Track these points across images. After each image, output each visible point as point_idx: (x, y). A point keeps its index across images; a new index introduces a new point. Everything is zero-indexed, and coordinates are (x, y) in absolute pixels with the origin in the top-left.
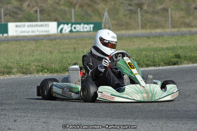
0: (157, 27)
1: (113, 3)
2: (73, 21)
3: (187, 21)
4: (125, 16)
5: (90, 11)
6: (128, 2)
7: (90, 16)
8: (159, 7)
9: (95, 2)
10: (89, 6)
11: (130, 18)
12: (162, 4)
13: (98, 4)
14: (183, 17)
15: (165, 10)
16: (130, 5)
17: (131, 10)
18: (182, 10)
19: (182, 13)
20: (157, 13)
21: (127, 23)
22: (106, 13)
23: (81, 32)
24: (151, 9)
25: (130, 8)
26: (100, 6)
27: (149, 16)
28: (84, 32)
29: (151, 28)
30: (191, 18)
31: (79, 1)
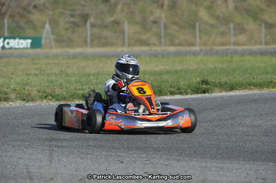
0: (105, 45)
1: (51, 13)
2: (6, 34)
3: (144, 37)
4: (66, 29)
5: (22, 23)
6: (69, 12)
7: (23, 29)
8: (109, 19)
9: (29, 12)
10: (22, 16)
11: (73, 32)
12: (112, 16)
13: (33, 14)
14: (139, 33)
15: (117, 23)
16: (72, 16)
17: (74, 23)
18: (137, 23)
19: (137, 28)
20: (106, 27)
21: (69, 39)
22: (47, 26)
23: (15, 49)
24: (99, 22)
25: (72, 19)
26: (35, 16)
27: (96, 30)
28: (19, 49)
29: (99, 47)
30: (149, 34)
31: (10, 10)
